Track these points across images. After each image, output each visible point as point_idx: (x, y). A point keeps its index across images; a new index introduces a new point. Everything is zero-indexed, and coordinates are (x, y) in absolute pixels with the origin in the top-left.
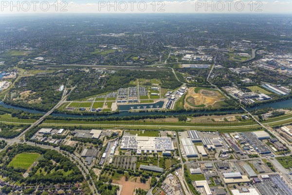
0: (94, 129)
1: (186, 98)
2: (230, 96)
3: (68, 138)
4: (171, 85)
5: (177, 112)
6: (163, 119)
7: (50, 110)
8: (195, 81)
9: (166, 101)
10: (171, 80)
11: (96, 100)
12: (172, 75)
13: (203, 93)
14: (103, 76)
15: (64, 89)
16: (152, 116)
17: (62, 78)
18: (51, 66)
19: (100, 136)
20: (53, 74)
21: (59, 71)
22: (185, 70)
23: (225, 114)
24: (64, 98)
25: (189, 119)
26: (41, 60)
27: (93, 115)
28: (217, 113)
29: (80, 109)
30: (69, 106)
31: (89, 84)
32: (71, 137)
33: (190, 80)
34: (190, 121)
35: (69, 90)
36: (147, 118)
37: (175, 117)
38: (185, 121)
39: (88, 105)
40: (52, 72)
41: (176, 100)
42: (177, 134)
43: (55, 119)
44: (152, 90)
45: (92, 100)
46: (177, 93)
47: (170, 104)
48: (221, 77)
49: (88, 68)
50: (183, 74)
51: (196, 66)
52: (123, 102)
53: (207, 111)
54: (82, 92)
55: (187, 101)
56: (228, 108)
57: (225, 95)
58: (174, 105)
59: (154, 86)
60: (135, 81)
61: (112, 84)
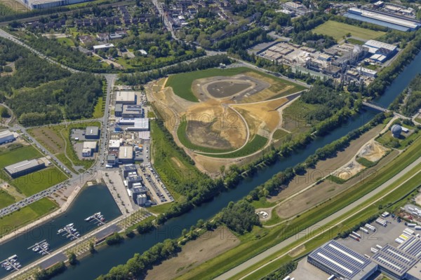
1: (174, 134)
2: (300, 77)
5: (199, 203)
8: (139, 55)
13: (214, 91)
16: (123, 268)
33: (114, 54)
34: (275, 219)
37: (211, 228)
38: (260, 225)
46: (119, 127)
50: (60, 35)
55: (191, 146)
56: (335, 117)
58: (159, 185)
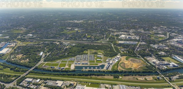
0: (59, 80)
1: (120, 63)
2: (150, 63)
3: (42, 86)
4: (110, 54)
5: (113, 72)
6: (103, 76)
7: (33, 67)
8: (126, 52)
9: (106, 65)
10: (111, 51)
11: (62, 62)
12: (111, 48)
13: (131, 60)
14: (68, 47)
15: (42, 55)
16: (96, 74)
17: (42, 47)
18: (36, 40)
19: (62, 85)
20: (37, 45)
21: (41, 43)
22: (120, 45)
23: (146, 75)
24: (42, 60)
25: (120, 77)
26: (30, 36)
27: (59, 71)
28: (140, 74)
29: (51, 68)
30: (45, 65)
31: (58, 52)
32: (44, 84)
33: (123, 51)
34: (121, 79)
35: (46, 55)
36: (93, 75)
37: (111, 75)
38: (118, 78)
39: (57, 65)
40: (37, 43)
41: (113, 64)
42: (112, 87)
43: (36, 73)
44: (98, 57)
45: (59, 62)
46: (114, 60)
47: (109, 67)
48: (145, 51)
49: (59, 41)
50: (119, 47)
51: (128, 42)
52: (78, 64)
53: (133, 72)
54: (53, 57)
55: (120, 65)
56: (148, 71)
57: (147, 62)
58: (111, 68)
59: (99, 54)
60: (87, 50)
61: (72, 52)
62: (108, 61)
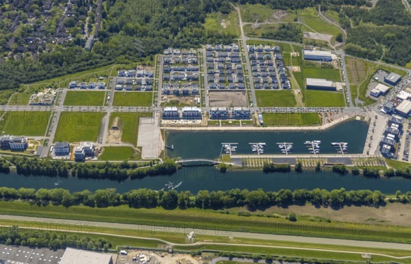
0: (74, 246)
6: (372, 209)
10: (386, 20)
11: (70, 100)
16: (325, 193)
27: (64, 174)
29: (5, 145)
31: (32, 21)
36: (301, 201)
39: (37, 124)
44: (309, 65)
47: (397, 139)
52: (187, 116)
59: (314, 44)
60: (225, 13)
61: (130, 25)
62: (381, 93)
